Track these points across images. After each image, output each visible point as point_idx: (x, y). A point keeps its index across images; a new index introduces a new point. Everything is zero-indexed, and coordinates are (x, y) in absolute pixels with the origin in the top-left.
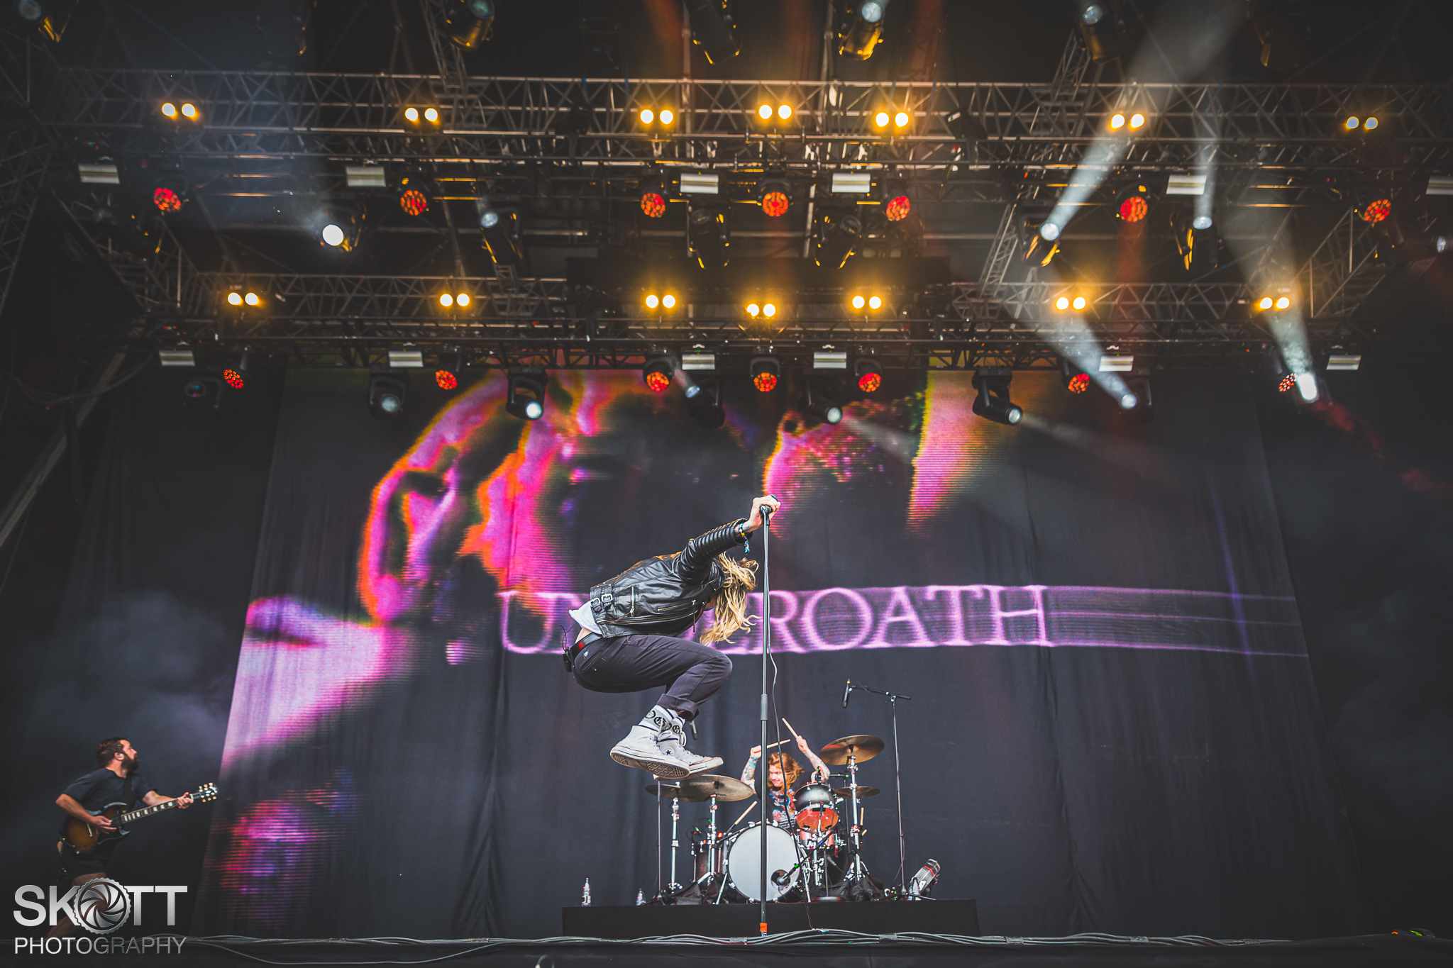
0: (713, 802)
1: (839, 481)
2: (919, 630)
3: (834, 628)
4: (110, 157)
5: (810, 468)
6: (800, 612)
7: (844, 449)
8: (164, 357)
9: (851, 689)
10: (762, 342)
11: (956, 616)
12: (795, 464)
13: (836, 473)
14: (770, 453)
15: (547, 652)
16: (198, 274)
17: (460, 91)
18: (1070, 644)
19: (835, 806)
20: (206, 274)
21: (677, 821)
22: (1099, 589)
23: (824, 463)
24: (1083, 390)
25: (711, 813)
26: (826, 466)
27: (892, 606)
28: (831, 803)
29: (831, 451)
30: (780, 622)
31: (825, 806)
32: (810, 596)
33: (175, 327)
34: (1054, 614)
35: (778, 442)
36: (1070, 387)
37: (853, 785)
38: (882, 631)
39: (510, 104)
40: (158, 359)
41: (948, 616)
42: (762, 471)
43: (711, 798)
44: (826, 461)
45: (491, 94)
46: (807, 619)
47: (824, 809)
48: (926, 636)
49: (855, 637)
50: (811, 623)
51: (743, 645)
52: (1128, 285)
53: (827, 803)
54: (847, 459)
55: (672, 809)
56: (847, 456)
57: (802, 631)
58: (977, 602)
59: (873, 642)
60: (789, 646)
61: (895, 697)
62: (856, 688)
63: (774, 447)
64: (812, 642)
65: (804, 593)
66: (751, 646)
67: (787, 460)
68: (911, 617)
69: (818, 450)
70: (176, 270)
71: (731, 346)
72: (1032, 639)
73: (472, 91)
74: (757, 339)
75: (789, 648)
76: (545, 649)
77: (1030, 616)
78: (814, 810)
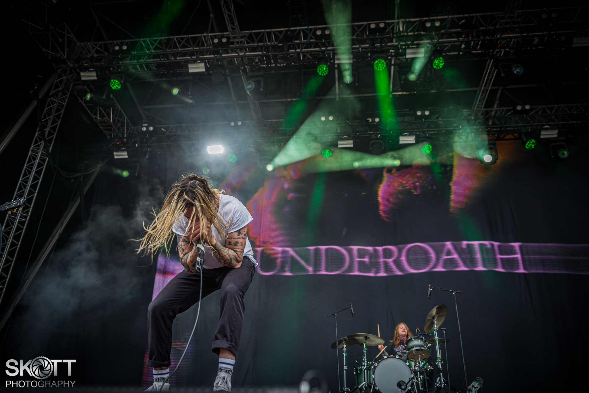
0: (365, 347)
1: (415, 194)
2: (460, 262)
3: (417, 262)
4: (93, 69)
5: (400, 189)
6: (400, 255)
7: (416, 180)
8: (115, 155)
9: (431, 289)
10: (374, 134)
11: (478, 256)
12: (392, 187)
13: (413, 190)
14: (380, 182)
15: (278, 274)
16: (133, 127)
17: (237, 38)
18: (536, 272)
19: (427, 348)
20: (136, 127)
21: (346, 356)
22: (548, 244)
23: (407, 186)
24: (533, 147)
25: (364, 352)
26: (408, 187)
27: (445, 251)
28: (425, 346)
29: (409, 180)
30: (390, 260)
31: (422, 348)
32: (404, 247)
33: (120, 143)
34: (526, 257)
35: (384, 178)
36: (526, 146)
37: (436, 337)
38: (441, 263)
39: (259, 42)
40: (113, 156)
41: (474, 256)
42: (377, 191)
43: (364, 345)
44: (408, 185)
45: (250, 38)
46: (403, 258)
47: (422, 350)
48: (464, 265)
49: (428, 266)
50: (405, 260)
51: (373, 272)
52: (544, 106)
53: (423, 347)
54: (417, 184)
55: (343, 350)
56: (417, 182)
57: (401, 264)
58: (487, 250)
59: (437, 268)
60: (396, 272)
61: (455, 292)
62: (434, 289)
63: (382, 180)
64: (407, 269)
65: (401, 246)
66: (377, 272)
67: (389, 186)
68: (455, 256)
69: (403, 180)
70: (124, 126)
71: (360, 136)
72: (516, 269)
73: (242, 37)
74: (372, 132)
75: (395, 273)
76: (277, 273)
77: (513, 258)
78: (417, 350)
